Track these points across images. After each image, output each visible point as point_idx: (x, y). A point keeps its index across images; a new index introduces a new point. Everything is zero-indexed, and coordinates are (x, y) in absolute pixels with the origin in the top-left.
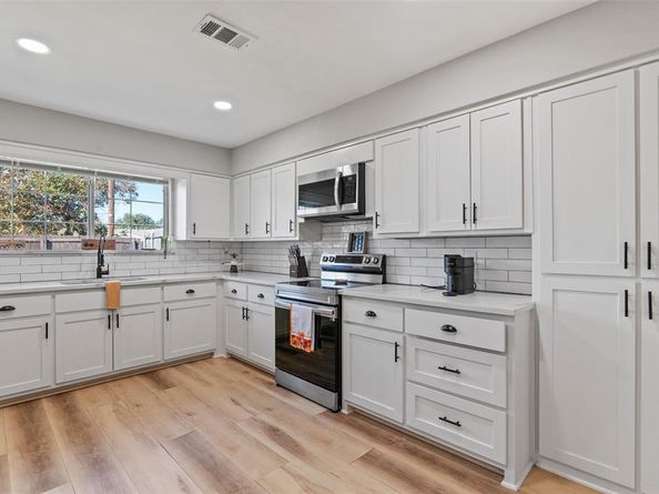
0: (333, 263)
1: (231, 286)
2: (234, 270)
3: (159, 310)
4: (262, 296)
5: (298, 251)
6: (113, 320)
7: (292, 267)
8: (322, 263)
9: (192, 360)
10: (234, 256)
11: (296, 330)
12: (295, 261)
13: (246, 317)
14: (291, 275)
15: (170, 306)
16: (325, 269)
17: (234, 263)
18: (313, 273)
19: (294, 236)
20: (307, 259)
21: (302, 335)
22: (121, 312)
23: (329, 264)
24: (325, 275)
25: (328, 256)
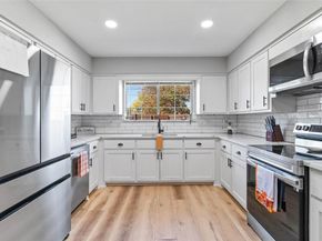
0: (307, 132)
1: (223, 143)
2: (230, 132)
3: (181, 153)
4: (239, 153)
5: (273, 121)
6: (160, 155)
7: (268, 133)
8: (295, 131)
9: (200, 184)
10: (230, 124)
11: (260, 187)
12: (270, 129)
13: (230, 166)
14: (267, 139)
15: (188, 151)
16: (299, 137)
17: (230, 128)
18: (287, 139)
19: (268, 109)
20: (282, 128)
21: (265, 194)
22: (163, 152)
23: (302, 132)
24: (298, 142)
25: (302, 125)
